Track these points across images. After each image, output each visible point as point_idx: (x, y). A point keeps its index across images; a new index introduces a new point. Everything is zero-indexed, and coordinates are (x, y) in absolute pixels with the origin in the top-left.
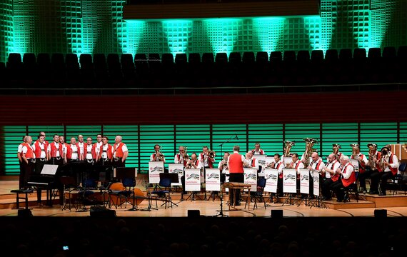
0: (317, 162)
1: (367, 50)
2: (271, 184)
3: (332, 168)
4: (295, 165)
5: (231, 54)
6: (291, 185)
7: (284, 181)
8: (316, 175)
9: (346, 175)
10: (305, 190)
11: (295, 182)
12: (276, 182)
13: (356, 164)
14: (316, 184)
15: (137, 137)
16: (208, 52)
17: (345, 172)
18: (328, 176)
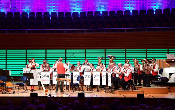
0: (113, 68)
1: (155, 10)
2: (87, 80)
3: (120, 72)
4: (101, 70)
5: (81, 12)
6: (97, 80)
7: (94, 78)
8: (110, 75)
9: (126, 75)
10: (104, 83)
11: (99, 79)
12: (90, 79)
13: (133, 69)
14: (110, 80)
15: (25, 56)
16: (69, 11)
17: (126, 73)
18: (117, 76)
